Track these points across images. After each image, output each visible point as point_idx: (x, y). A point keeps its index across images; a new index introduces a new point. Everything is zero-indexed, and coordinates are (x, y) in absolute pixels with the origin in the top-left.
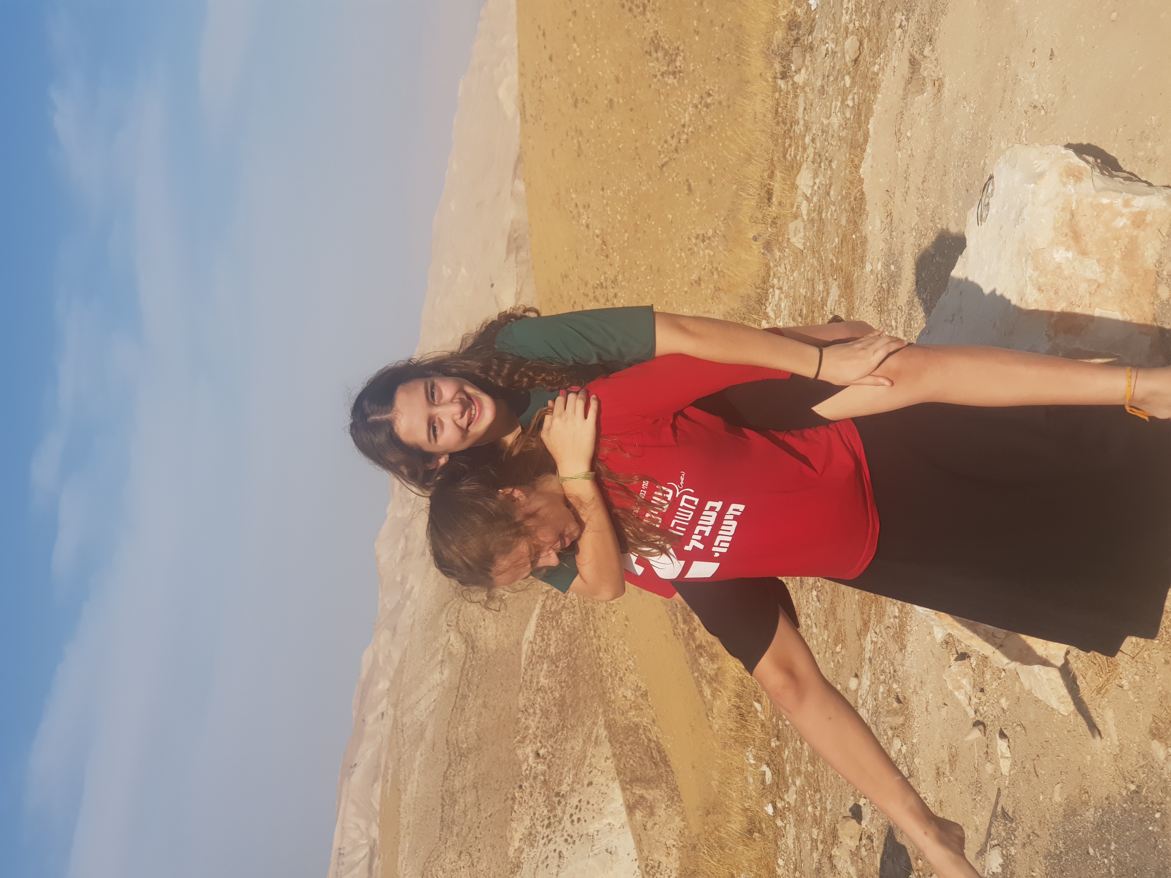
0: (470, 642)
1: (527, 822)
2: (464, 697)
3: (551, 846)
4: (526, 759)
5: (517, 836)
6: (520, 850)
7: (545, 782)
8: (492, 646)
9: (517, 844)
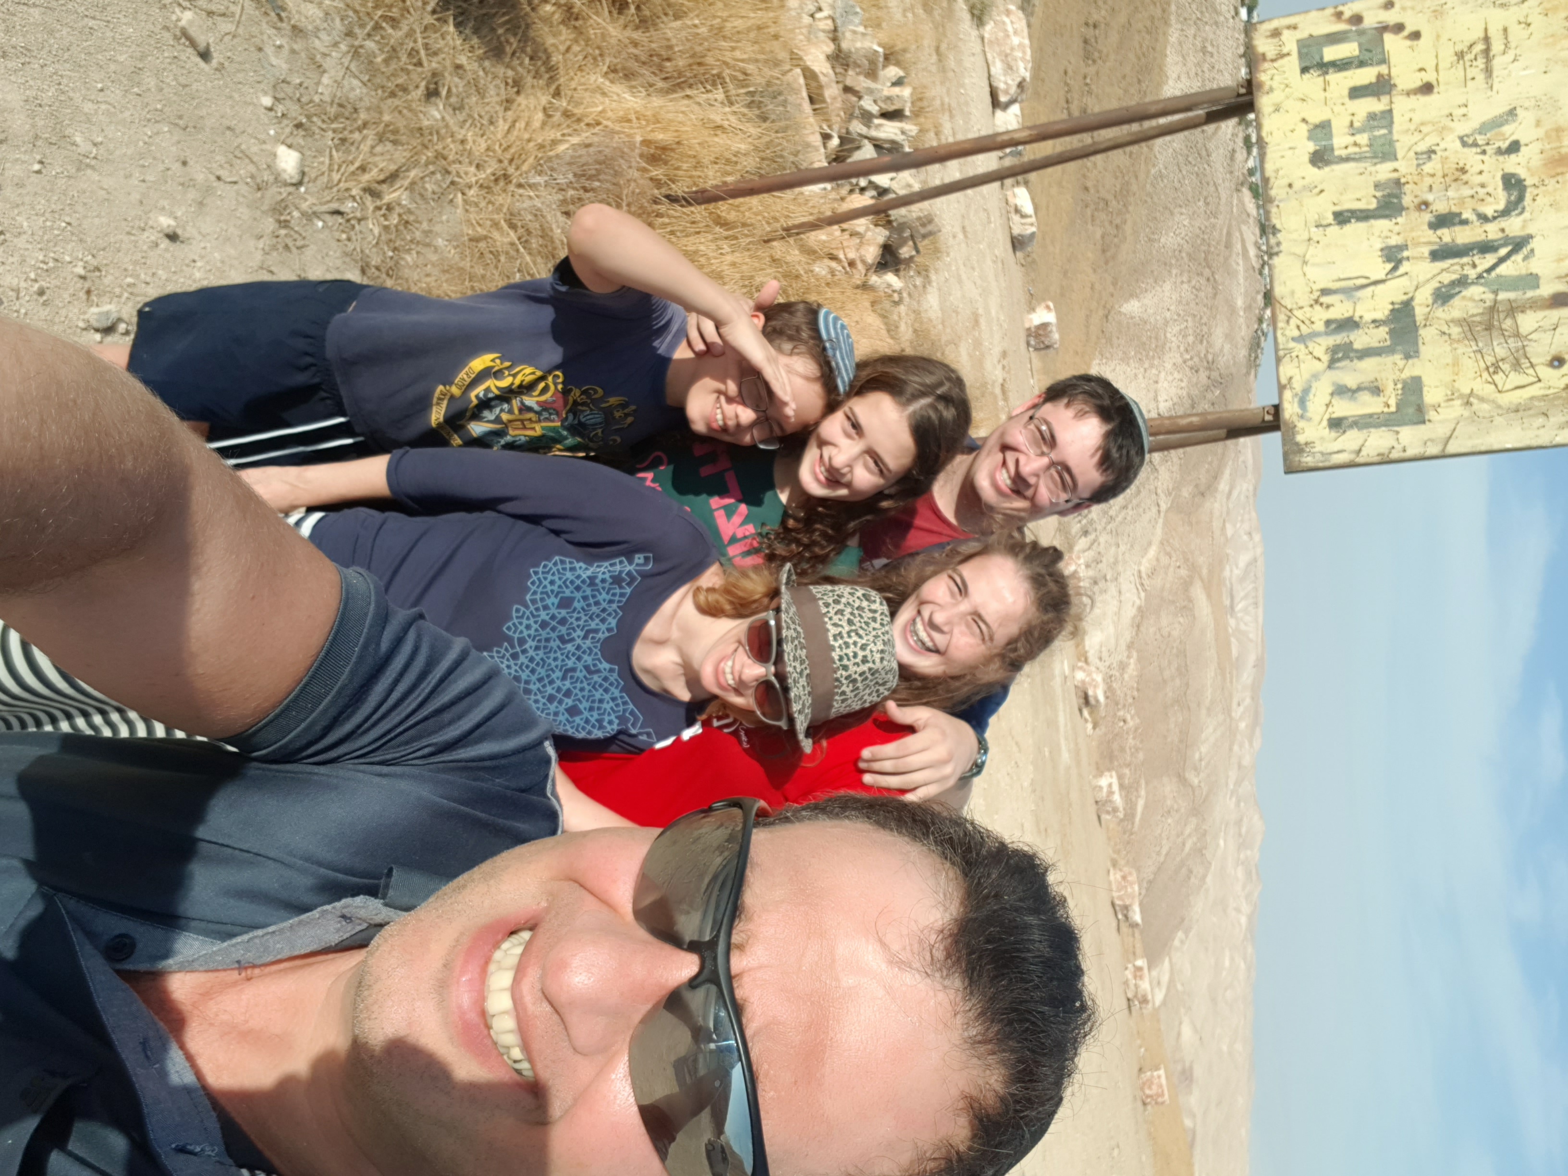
0: (1182, 780)
1: (1126, 676)
2: (1181, 741)
3: (1107, 664)
4: (1132, 718)
5: (1132, 666)
6: (1129, 657)
7: (1117, 704)
8: (1165, 779)
9: (1132, 661)
